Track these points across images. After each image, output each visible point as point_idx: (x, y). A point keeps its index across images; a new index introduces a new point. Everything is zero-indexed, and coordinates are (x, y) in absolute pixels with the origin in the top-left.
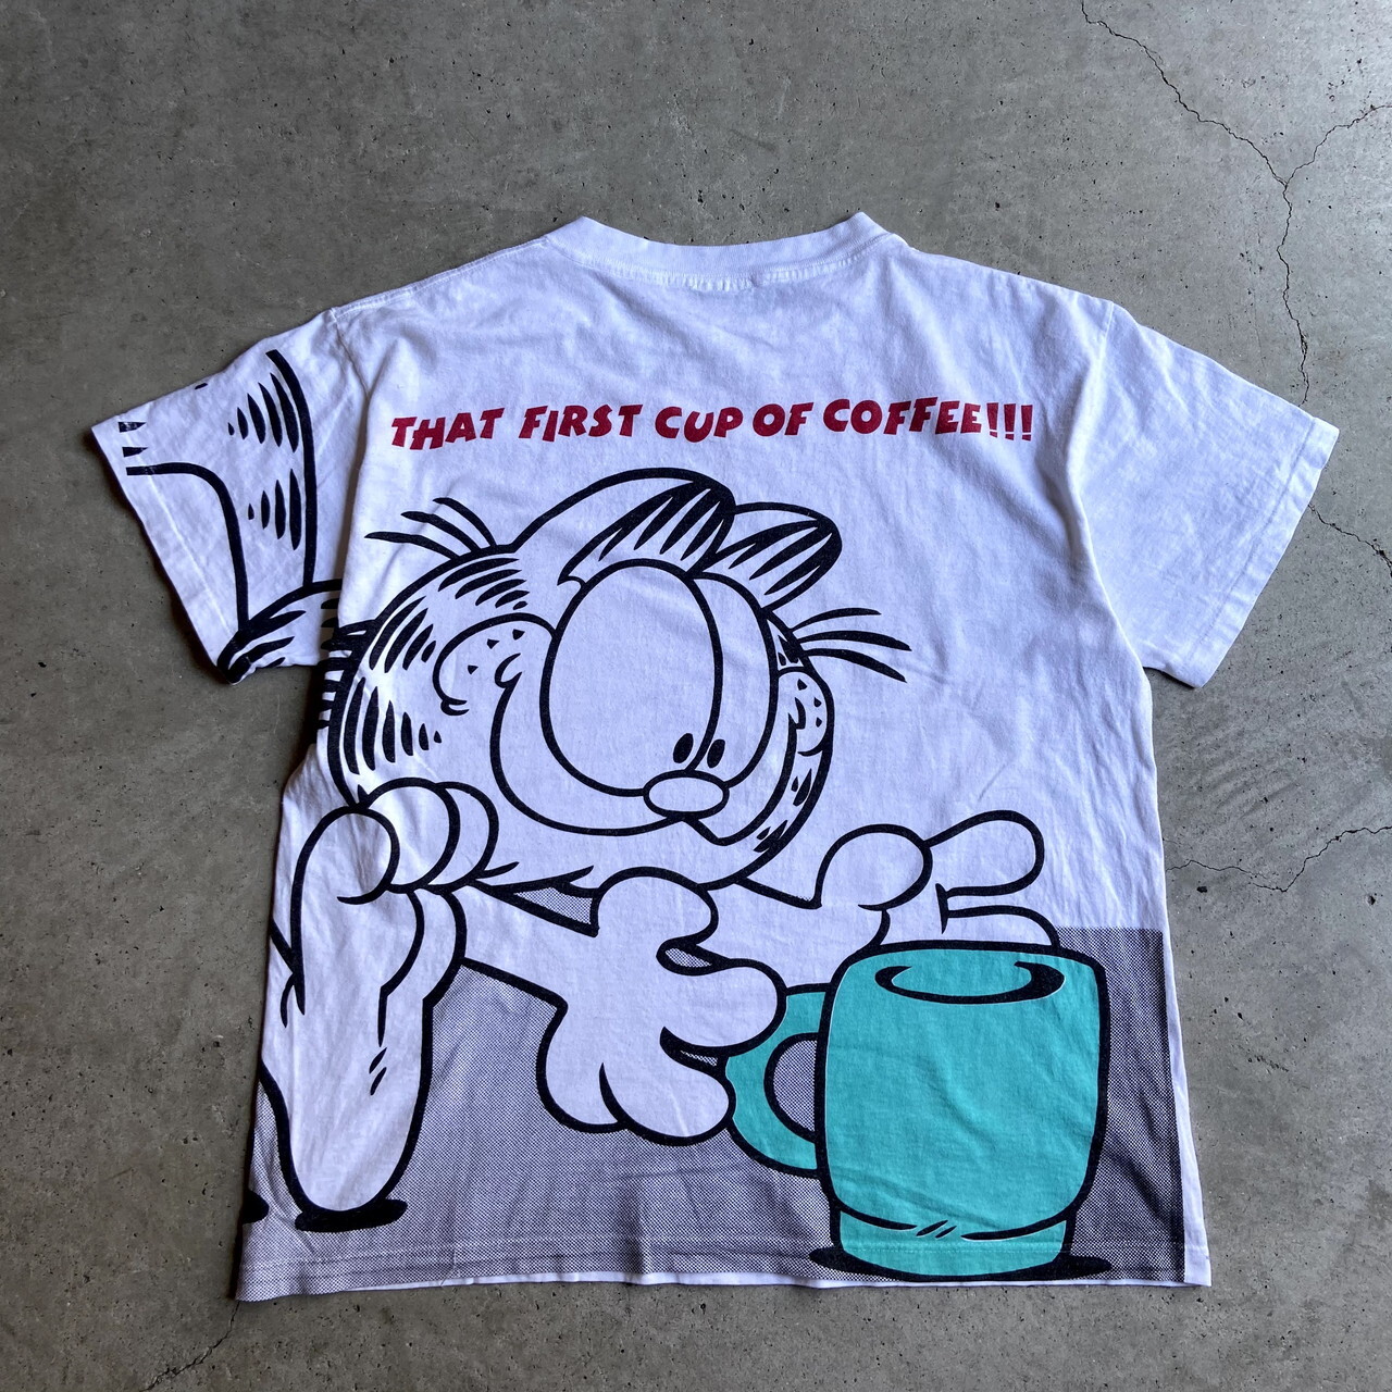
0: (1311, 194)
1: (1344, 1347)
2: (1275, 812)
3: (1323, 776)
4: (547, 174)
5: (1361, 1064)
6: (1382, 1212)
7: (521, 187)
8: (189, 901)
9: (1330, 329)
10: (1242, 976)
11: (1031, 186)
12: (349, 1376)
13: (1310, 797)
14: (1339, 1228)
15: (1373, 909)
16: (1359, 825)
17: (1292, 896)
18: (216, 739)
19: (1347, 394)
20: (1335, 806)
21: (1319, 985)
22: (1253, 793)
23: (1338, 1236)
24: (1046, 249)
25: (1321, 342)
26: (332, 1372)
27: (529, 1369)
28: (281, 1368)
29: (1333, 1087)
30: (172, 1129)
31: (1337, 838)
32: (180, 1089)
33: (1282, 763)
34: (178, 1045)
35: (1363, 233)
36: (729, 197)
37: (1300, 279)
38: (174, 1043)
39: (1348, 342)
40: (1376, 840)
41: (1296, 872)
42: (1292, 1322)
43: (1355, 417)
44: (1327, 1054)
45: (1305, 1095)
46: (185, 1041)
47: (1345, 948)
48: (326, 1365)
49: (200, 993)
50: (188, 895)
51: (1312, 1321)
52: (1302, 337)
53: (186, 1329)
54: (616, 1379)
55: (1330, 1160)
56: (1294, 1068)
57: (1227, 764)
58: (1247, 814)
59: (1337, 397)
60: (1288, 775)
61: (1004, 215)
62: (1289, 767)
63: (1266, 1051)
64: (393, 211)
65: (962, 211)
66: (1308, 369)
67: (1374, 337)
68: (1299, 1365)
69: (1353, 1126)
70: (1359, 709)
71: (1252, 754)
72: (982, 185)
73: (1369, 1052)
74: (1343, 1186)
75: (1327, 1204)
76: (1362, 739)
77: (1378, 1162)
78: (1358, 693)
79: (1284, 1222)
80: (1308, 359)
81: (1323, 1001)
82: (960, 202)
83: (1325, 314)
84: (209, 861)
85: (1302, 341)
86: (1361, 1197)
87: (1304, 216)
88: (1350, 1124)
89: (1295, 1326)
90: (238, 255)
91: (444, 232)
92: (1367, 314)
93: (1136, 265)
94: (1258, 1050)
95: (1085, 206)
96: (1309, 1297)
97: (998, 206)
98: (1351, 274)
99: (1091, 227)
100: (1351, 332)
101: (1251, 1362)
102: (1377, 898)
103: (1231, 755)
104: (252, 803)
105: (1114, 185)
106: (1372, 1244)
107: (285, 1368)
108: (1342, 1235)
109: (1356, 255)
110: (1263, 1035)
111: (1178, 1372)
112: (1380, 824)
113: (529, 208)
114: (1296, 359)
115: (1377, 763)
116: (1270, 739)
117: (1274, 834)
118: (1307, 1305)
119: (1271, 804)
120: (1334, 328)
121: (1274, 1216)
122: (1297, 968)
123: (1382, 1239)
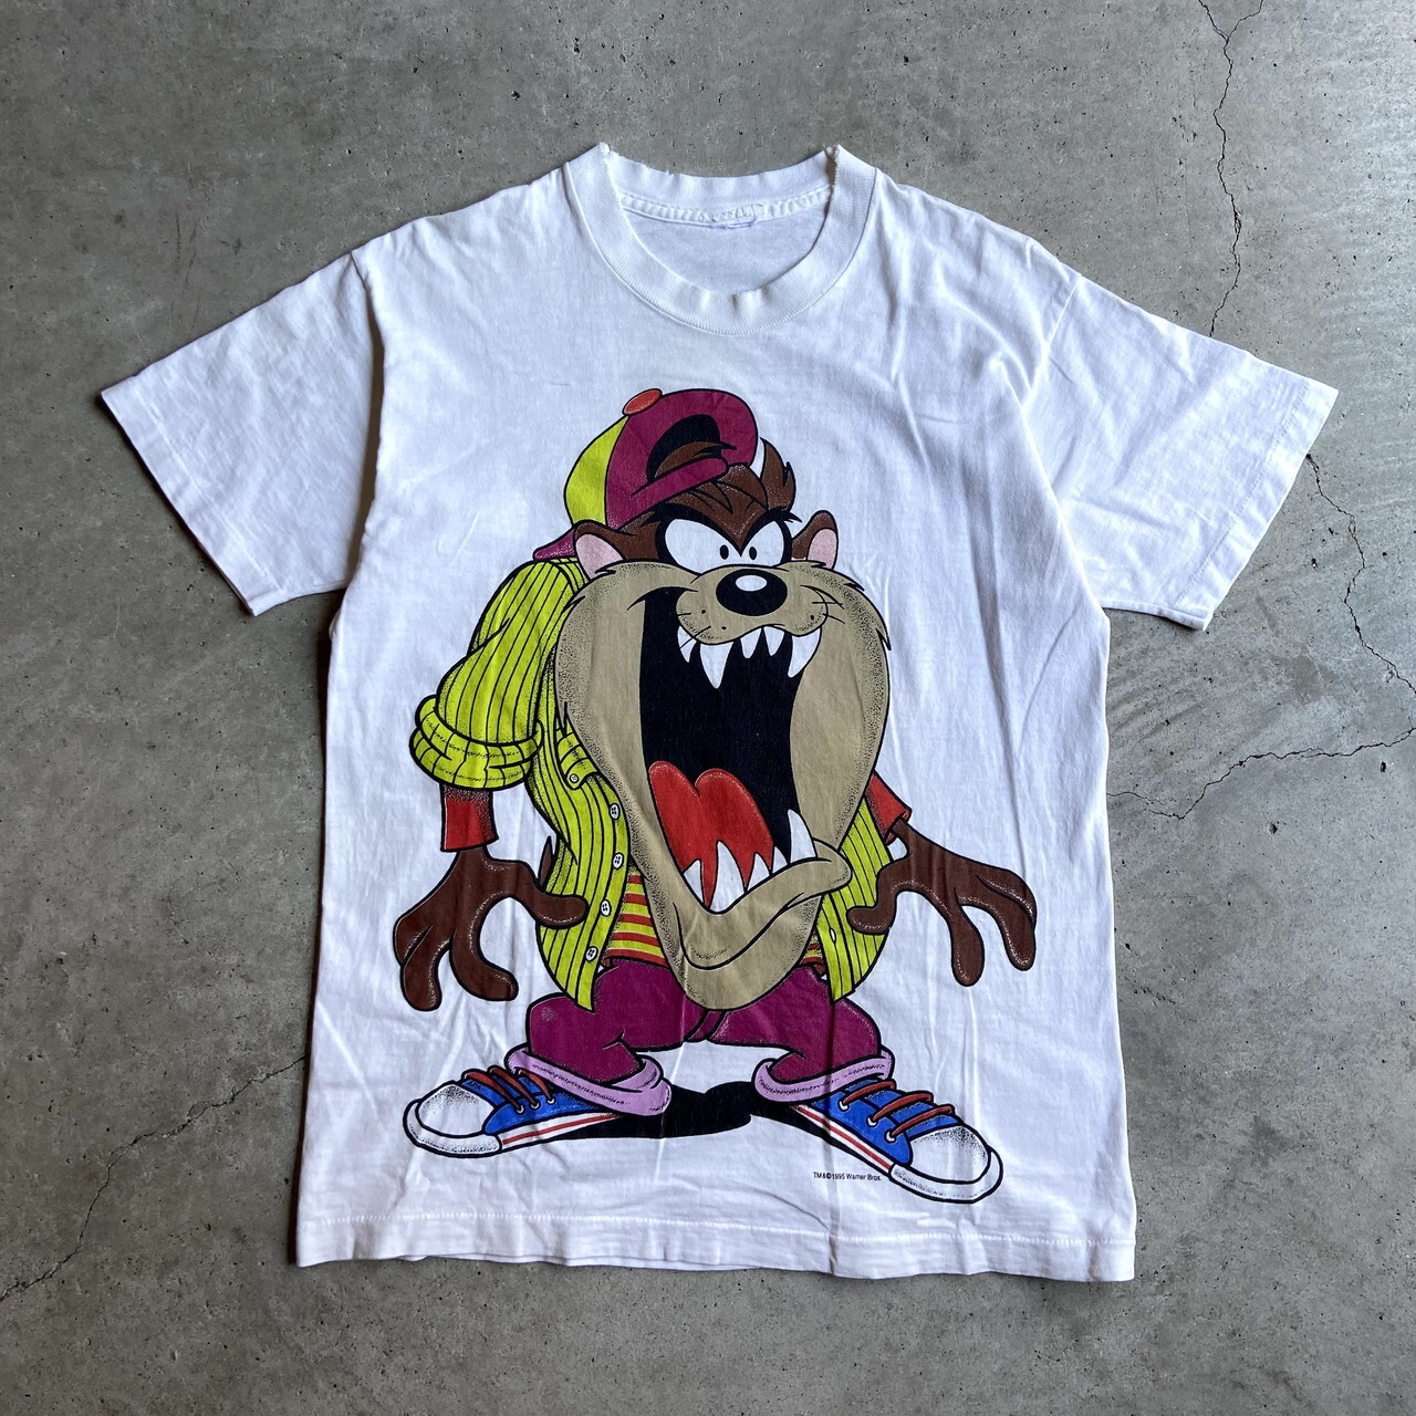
0: (1255, 50)
1: (1221, 1284)
2: (1177, 735)
3: (1229, 697)
4: (407, 17)
5: (1252, 998)
6: (1266, 1149)
7: (378, 32)
8: (27, 813)
9: (1267, 205)
10: (1133, 906)
11: (944, 38)
12: (201, 1293)
13: (1215, 721)
14: (1220, 1164)
15: (1274, 837)
16: (1264, 750)
17: (1189, 823)
18: (52, 644)
19: (1283, 280)
20: (1241, 729)
21: (1213, 916)
22: (1154, 715)
23: (1220, 1171)
24: (958, 112)
25: (1256, 221)
26: (184, 1289)
27: (383, 1289)
28: (131, 1284)
29: (1221, 1021)
30: (16, 1046)
31: (1241, 763)
32: (23, 1005)
33: (1187, 683)
34: (19, 962)
35: (1310, 95)
36: (608, 47)
37: (1238, 148)
38: (16, 959)
39: (1287, 220)
40: (1282, 765)
41: (1195, 799)
42: (1167, 1258)
43: (1289, 305)
44: (1216, 987)
45: (1192, 1029)
46: (27, 957)
47: (1241, 878)
48: (177, 1281)
49: (42, 909)
50: (28, 807)
51: (1187, 1256)
52: (1236, 214)
53: (35, 1244)
54: (472, 1301)
55: (1213, 1094)
56: (1181, 1000)
57: (1129, 684)
58: (1147, 736)
59: (1271, 282)
60: (1192, 696)
61: (913, 71)
62: (1194, 688)
63: (1154, 983)
64: (237, 59)
65: (867, 65)
66: (1242, 252)
67: (1316, 214)
68: (1173, 1300)
69: (1242, 1059)
70: (1273, 626)
71: (1156, 674)
72: (890, 35)
73: (1261, 986)
74: (1226, 1120)
75: (1208, 1139)
76: (1274, 659)
77: (1264, 1097)
78: (1274, 609)
79: (1163, 1156)
80: (1241, 240)
81: (1215, 932)
82: (864, 56)
83: (1262, 187)
84: (47, 773)
85: (1236, 219)
86: (1245, 1134)
87: (1245, 75)
88: (1237, 1059)
89: (1170, 1260)
90: (67, 109)
91: (293, 84)
92: (1309, 189)
93: (1056, 130)
94: (1144, 983)
95: (1002, 62)
96: (1186, 1232)
97: (907, 60)
98: (1295, 143)
99: (1008, 85)
100: (1289, 209)
101: (1122, 1296)
102: (1279, 826)
103: (1132, 674)
104: (93, 712)
105: (1036, 38)
106: (1254, 1181)
107: (135, 1284)
108: (1223, 1171)
109: (1302, 120)
110: (1151, 966)
111: (1046, 1303)
112: (1287, 749)
113: (387, 57)
114: (1229, 239)
115: (1288, 684)
116: (1175, 658)
117: (1174, 758)
118: (1184, 1240)
119: (1173, 727)
120: (1273, 204)
121: (1153, 1150)
122: (1189, 897)
123: (1265, 1176)
